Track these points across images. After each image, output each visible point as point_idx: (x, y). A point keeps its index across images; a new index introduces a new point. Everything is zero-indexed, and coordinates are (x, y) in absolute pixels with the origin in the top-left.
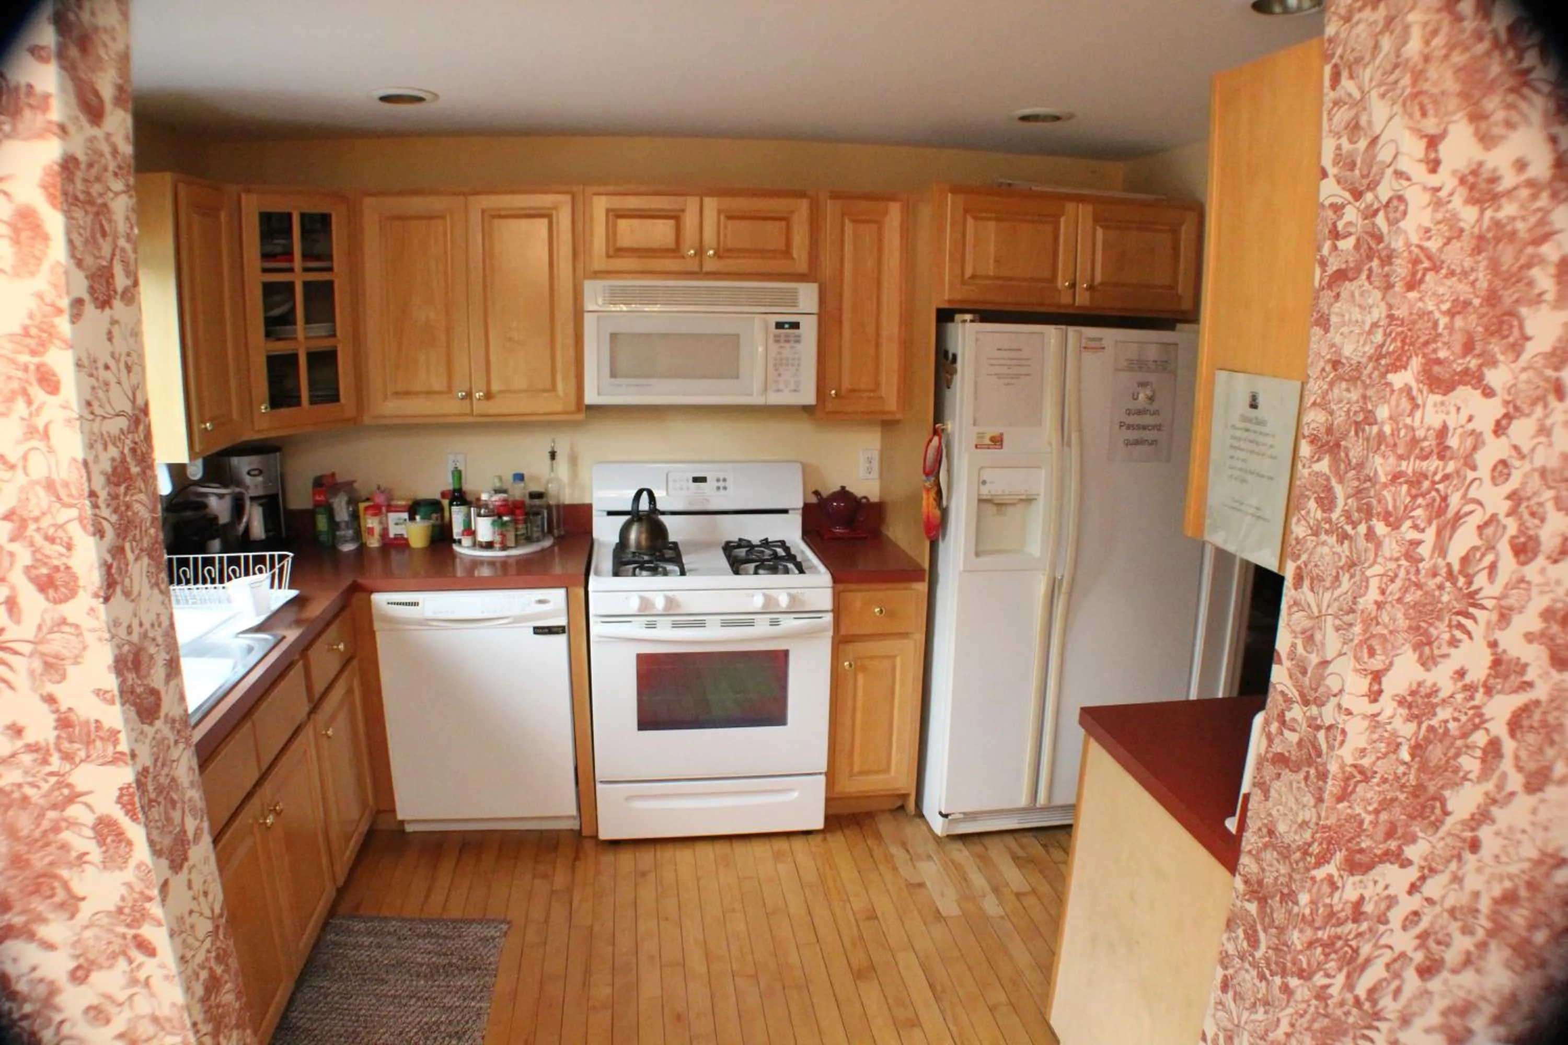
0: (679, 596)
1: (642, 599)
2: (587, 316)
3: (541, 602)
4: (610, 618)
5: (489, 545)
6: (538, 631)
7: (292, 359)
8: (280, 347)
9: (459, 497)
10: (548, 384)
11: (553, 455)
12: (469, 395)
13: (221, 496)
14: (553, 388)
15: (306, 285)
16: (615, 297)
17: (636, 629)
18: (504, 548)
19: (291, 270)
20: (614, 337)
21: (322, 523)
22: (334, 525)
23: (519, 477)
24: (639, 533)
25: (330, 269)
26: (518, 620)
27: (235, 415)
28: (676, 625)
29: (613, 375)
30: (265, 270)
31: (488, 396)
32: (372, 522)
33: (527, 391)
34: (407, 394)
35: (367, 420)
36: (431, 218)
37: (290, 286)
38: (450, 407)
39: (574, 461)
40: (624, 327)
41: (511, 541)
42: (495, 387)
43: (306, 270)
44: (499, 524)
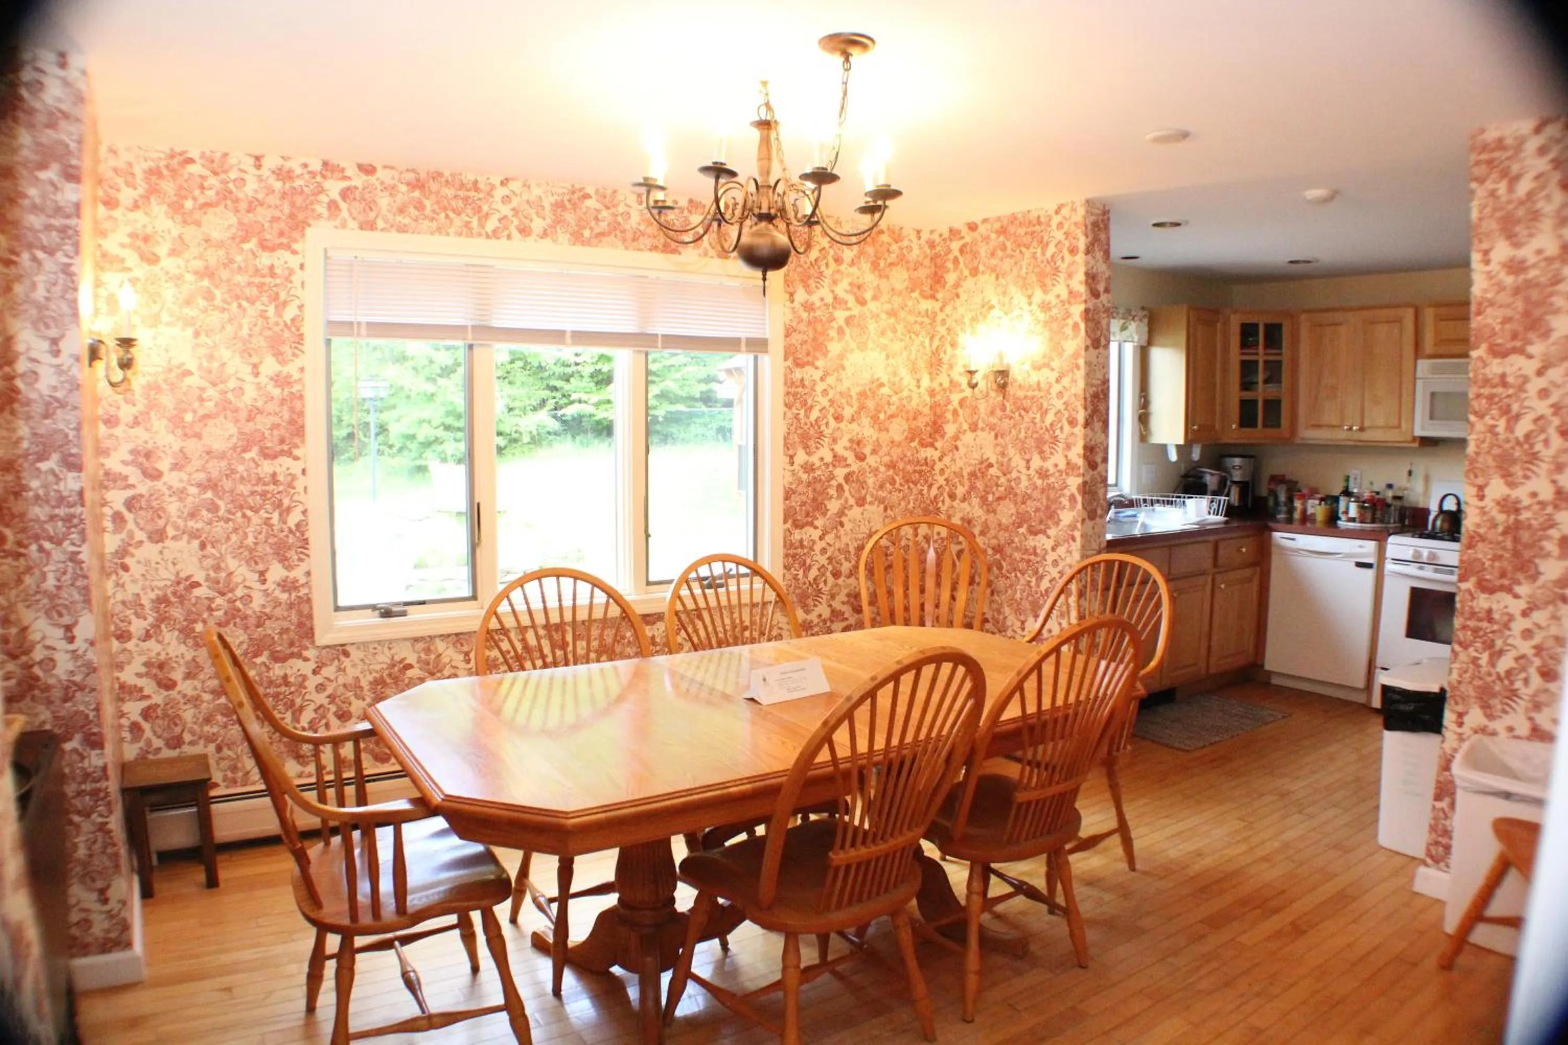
0: (1439, 553)
1: (1416, 551)
2: (1418, 381)
3: (1361, 547)
4: (1396, 560)
5: (1353, 520)
6: (1359, 565)
7: (1254, 402)
8: (1247, 395)
9: (1347, 493)
10: (1396, 423)
11: (1410, 473)
12: (1350, 429)
13: (1212, 475)
14: (1399, 426)
15: (1266, 362)
16: (1435, 370)
17: (1412, 569)
18: (1362, 522)
19: (1257, 354)
20: (1433, 395)
21: (1271, 502)
22: (1277, 503)
23: (1390, 486)
24: (1443, 521)
25: (1280, 354)
26: (1348, 556)
27: (1217, 427)
28: (1436, 571)
29: (1432, 417)
30: (1243, 354)
31: (1362, 429)
32: (1298, 504)
33: (1383, 427)
34: (1318, 426)
35: (1298, 441)
36: (1336, 324)
37: (1257, 362)
38: (1341, 435)
39: (1427, 479)
40: (1438, 389)
41: (1369, 519)
42: (1367, 424)
43: (1266, 354)
44: (1362, 508)
